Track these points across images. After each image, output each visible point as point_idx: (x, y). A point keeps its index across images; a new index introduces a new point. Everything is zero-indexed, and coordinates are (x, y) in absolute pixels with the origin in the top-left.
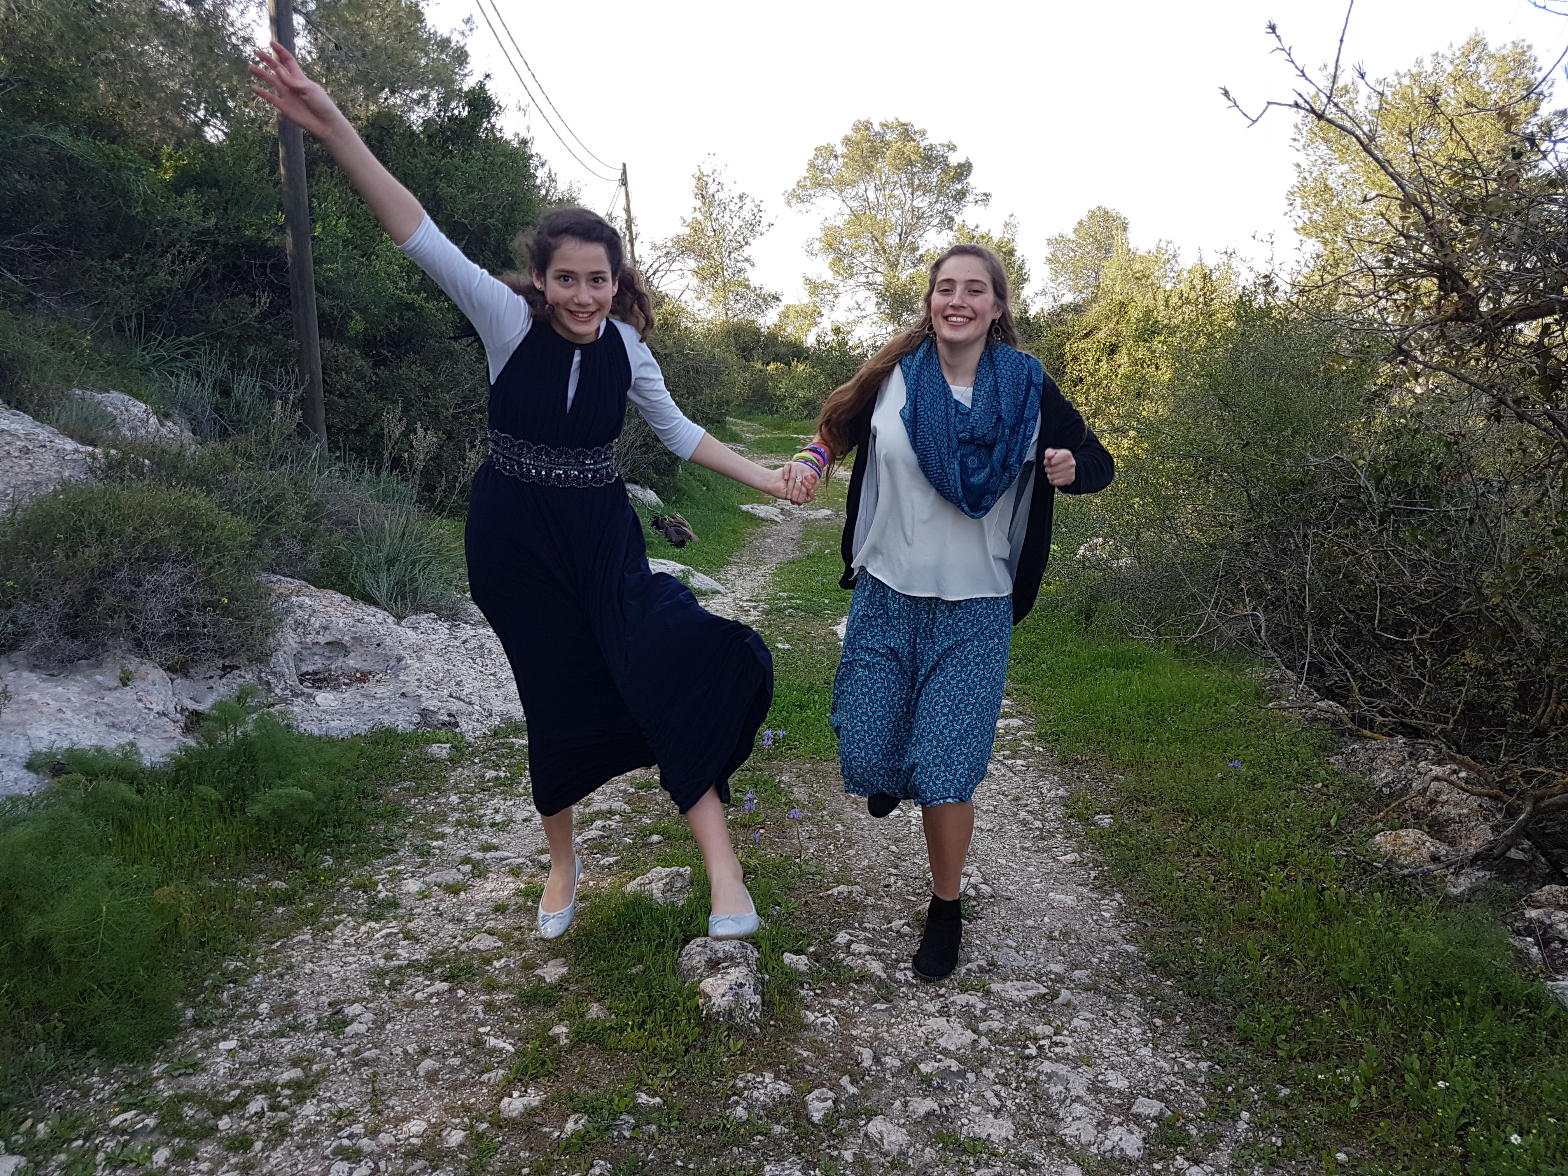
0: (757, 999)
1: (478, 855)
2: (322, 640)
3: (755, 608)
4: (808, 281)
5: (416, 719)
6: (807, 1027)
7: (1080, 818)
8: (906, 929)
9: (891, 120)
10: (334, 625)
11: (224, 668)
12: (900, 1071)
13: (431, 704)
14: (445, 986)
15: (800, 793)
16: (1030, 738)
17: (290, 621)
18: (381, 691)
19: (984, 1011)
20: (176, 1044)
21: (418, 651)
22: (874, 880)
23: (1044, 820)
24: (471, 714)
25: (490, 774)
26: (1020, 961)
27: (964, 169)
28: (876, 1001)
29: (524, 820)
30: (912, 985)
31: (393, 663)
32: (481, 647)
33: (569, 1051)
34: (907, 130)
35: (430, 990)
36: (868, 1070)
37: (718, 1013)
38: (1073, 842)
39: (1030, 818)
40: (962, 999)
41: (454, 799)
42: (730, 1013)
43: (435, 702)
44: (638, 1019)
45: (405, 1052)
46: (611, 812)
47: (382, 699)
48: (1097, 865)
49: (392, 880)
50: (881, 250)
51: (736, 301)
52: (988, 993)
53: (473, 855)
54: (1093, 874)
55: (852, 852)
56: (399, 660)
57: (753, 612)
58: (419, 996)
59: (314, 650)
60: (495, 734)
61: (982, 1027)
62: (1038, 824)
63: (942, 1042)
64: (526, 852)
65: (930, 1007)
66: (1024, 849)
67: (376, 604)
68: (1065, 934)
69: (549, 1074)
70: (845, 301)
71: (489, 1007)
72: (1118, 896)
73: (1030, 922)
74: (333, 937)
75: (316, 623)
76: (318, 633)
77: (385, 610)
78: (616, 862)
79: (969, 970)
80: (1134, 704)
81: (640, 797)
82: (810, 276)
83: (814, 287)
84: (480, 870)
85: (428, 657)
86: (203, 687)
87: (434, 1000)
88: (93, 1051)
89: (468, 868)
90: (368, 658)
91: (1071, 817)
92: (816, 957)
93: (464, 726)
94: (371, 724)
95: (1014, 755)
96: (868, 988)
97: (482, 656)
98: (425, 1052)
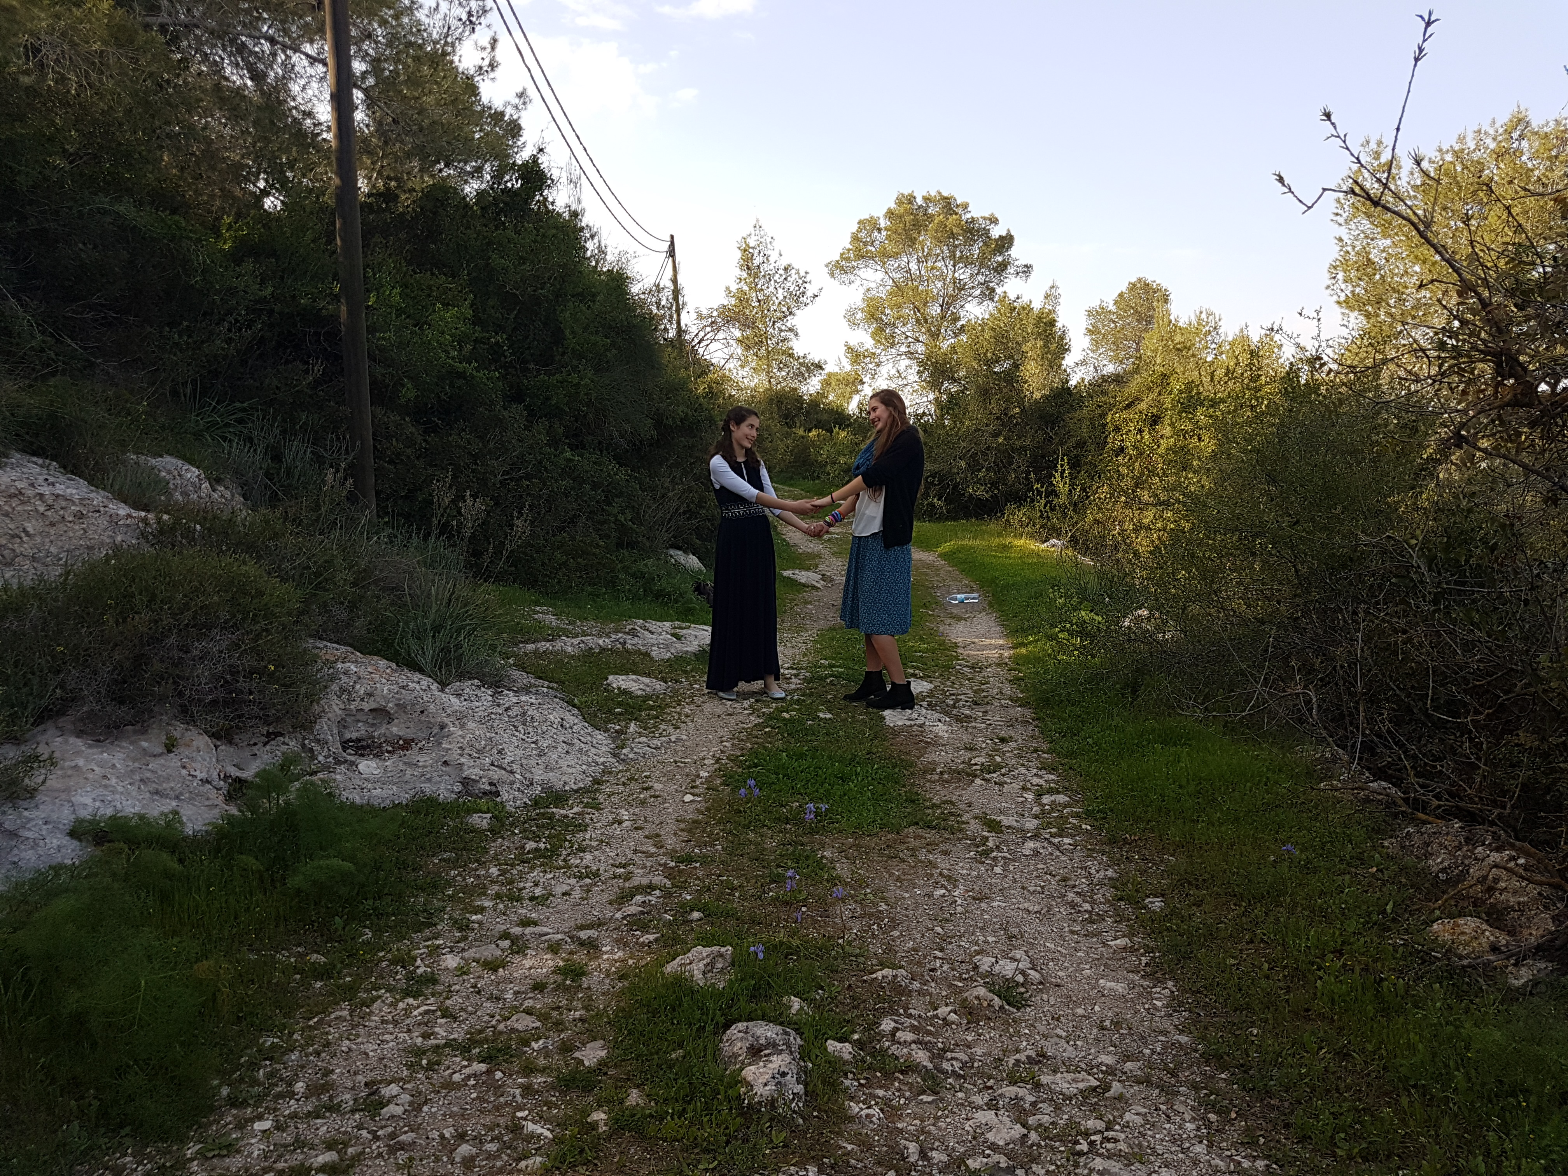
0: (799, 1089)
1: (517, 930)
2: (366, 706)
3: (796, 675)
4: (850, 349)
5: (458, 788)
6: (851, 1119)
7: (1130, 900)
8: (953, 1017)
9: (933, 193)
10: (378, 692)
11: (269, 734)
12: (947, 1166)
13: (473, 773)
14: (483, 1067)
15: (842, 869)
16: (1077, 816)
17: (335, 687)
18: (424, 759)
19: (1034, 1104)
20: (211, 1124)
21: (461, 718)
22: (919, 963)
23: (1093, 902)
24: (512, 783)
25: (530, 845)
26: (1070, 1052)
27: (1006, 241)
28: (923, 1092)
29: (564, 894)
30: (959, 1076)
31: (436, 730)
32: (524, 714)
33: (608, 1139)
34: (949, 203)
35: (467, 1071)
36: (915, 1165)
37: (760, 1103)
38: (1123, 926)
39: (1078, 900)
40: (1011, 1091)
41: (494, 871)
42: (772, 1103)
43: (477, 771)
44: (678, 1107)
45: (442, 1136)
46: (651, 887)
47: (424, 767)
48: (1149, 950)
49: (430, 955)
50: (923, 321)
51: (780, 369)
52: (1037, 1086)
53: (512, 931)
54: (1144, 960)
55: (896, 933)
56: (442, 727)
57: (794, 680)
58: (457, 1077)
59: (358, 717)
60: (536, 803)
61: (1031, 1121)
62: (1087, 906)
63: (991, 1136)
64: (566, 926)
65: (978, 1100)
66: (1072, 932)
67: (421, 671)
68: (1117, 1024)
69: (587, 1163)
70: (887, 369)
71: (527, 1090)
72: (1170, 984)
73: (1080, 1011)
74: (371, 1013)
75: (361, 689)
76: (362, 700)
77: (430, 676)
78: (656, 940)
79: (1017, 1061)
80: (1184, 783)
81: (681, 872)
82: (852, 343)
83: (856, 355)
84: (519, 946)
85: (471, 725)
86: (247, 753)
87: (472, 1082)
88: (127, 1130)
89: (506, 943)
90: (411, 725)
91: (1121, 899)
92: (860, 1045)
93: (505, 796)
94: (412, 792)
95: (1061, 834)
96: (913, 1078)
97: (524, 724)
98: (461, 1137)
